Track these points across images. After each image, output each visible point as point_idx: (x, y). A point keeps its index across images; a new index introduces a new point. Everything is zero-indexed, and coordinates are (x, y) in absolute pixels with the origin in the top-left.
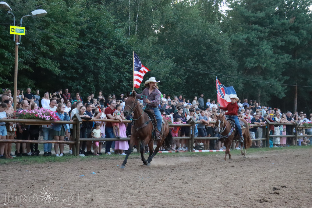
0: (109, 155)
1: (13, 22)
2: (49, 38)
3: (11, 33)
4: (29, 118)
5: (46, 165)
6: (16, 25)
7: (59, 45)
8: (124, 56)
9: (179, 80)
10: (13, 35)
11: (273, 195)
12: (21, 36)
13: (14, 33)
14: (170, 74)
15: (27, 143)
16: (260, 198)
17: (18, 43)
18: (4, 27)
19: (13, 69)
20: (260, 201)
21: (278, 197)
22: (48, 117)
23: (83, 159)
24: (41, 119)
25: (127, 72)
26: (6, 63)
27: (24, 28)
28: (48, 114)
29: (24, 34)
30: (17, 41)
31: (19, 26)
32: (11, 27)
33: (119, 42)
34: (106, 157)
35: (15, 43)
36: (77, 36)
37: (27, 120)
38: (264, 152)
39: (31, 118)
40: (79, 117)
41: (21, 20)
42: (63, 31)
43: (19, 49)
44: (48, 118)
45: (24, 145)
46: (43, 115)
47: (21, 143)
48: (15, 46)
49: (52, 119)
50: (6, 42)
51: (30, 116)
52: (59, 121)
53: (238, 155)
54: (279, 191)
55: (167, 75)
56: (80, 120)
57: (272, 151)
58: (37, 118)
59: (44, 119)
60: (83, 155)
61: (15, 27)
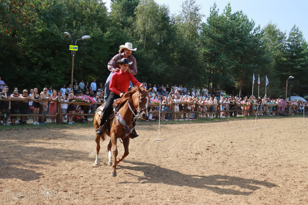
1: (71, 43)
2: (91, 51)
3: (70, 49)
4: (78, 101)
6: (73, 45)
10: (71, 51)
12: (76, 51)
13: (72, 49)
14: (164, 72)
16: (197, 152)
17: (74, 55)
18: (66, 46)
19: (71, 70)
22: (88, 100)
24: (84, 102)
27: (77, 46)
29: (77, 50)
30: (73, 54)
31: (75, 45)
32: (70, 46)
35: (72, 55)
36: (108, 50)
39: (80, 101)
41: (76, 42)
42: (100, 47)
43: (74, 58)
46: (86, 99)
50: (67, 54)
51: (79, 100)
59: (87, 102)
61: (72, 46)
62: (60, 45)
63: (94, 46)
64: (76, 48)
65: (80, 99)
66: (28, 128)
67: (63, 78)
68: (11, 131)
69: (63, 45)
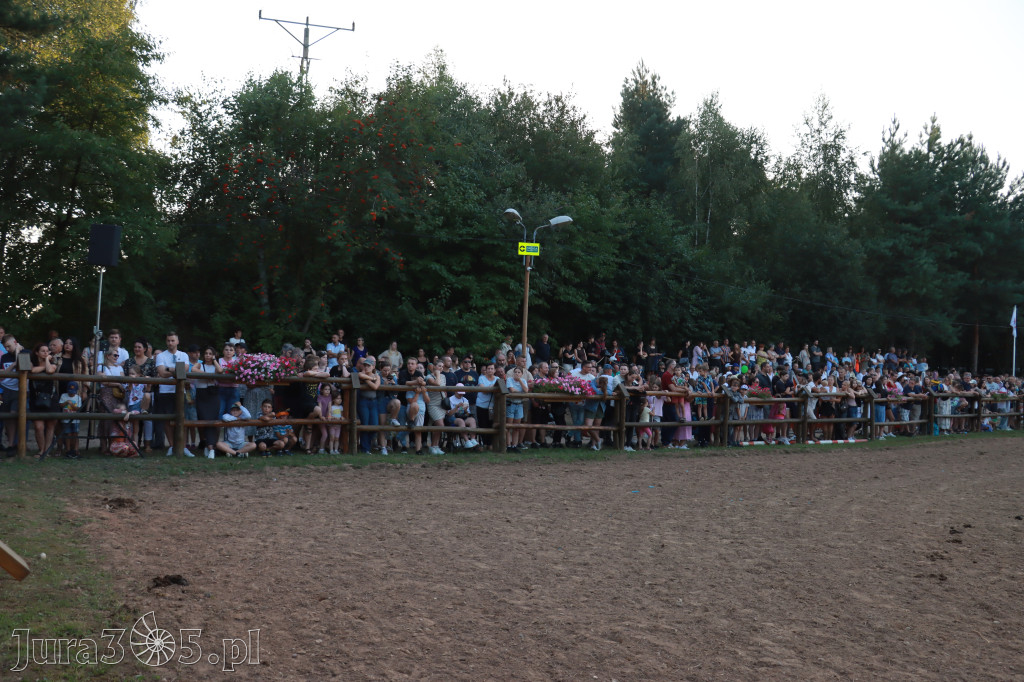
0: (670, 450)
1: (522, 236)
2: (573, 256)
3: (520, 253)
4: (550, 391)
5: (577, 467)
6: (527, 241)
7: (589, 266)
8: (689, 281)
9: (779, 317)
10: (522, 256)
11: (951, 544)
12: (536, 257)
13: (525, 253)
14: (764, 308)
15: (547, 429)
16: (931, 552)
17: (529, 268)
18: (510, 245)
19: (521, 307)
20: (932, 558)
21: (961, 549)
22: (577, 389)
23: (630, 456)
24: (567, 392)
25: (695, 305)
26: (511, 298)
27: (538, 245)
28: (578, 384)
29: (537, 254)
30: (528, 264)
31: (532, 242)
32: (520, 244)
33: (681, 257)
34: (667, 453)
35: (525, 268)
36: (616, 251)
37: (546, 395)
38: (925, 444)
39: (553, 392)
40: (624, 388)
41: (535, 233)
42: (595, 245)
43: (530, 277)
44: (577, 391)
45: (543, 432)
46: (571, 386)
47: (538, 430)
48: (525, 271)
49: (585, 394)
50: (512, 267)
51: (552, 389)
52: (594, 396)
53: (881, 450)
54: (962, 537)
55: (761, 309)
56: (627, 394)
57: (938, 443)
58: (562, 391)
59: (572, 393)
60: (630, 449)
61: (525, 244)
62: (496, 243)
63: (578, 243)
64: (535, 251)
65: (555, 384)
66: (424, 462)
67: (500, 327)
68: (383, 471)
69: (501, 244)
